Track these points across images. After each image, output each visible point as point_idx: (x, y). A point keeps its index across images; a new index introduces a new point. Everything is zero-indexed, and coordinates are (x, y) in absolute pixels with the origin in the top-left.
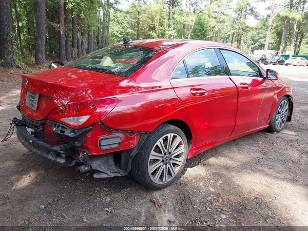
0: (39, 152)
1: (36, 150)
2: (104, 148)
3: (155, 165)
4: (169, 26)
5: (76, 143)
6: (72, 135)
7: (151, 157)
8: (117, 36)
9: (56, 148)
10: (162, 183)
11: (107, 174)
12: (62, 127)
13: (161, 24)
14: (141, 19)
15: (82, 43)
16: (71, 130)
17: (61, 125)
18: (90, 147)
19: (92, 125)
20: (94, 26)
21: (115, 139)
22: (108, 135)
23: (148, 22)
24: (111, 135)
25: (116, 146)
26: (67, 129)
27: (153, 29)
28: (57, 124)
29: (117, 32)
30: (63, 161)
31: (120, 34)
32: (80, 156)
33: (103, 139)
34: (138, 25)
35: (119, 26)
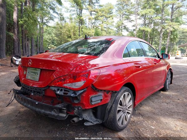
0: (43, 110)
1: (39, 110)
2: (93, 103)
3: (120, 114)
4: (79, 36)
5: (74, 101)
6: (73, 95)
7: (118, 109)
8: (47, 42)
9: (59, 106)
10: (122, 126)
11: (92, 122)
12: (65, 90)
13: (74, 35)
14: (62, 32)
15: (28, 45)
16: (73, 91)
17: (63, 89)
18: (84, 103)
19: (86, 88)
20: (35, 35)
21: (99, 97)
22: (95, 94)
23: (66, 33)
24: (97, 94)
25: (99, 101)
26: (69, 91)
27: (70, 37)
28: (60, 89)
29: (48, 39)
30: (64, 115)
31: (49, 40)
32: (75, 111)
33: (93, 97)
34: (61, 35)
35: (48, 35)
